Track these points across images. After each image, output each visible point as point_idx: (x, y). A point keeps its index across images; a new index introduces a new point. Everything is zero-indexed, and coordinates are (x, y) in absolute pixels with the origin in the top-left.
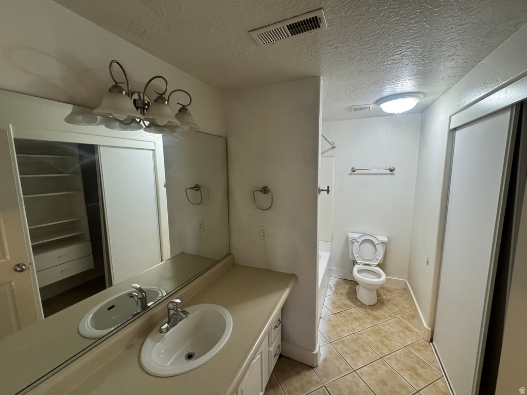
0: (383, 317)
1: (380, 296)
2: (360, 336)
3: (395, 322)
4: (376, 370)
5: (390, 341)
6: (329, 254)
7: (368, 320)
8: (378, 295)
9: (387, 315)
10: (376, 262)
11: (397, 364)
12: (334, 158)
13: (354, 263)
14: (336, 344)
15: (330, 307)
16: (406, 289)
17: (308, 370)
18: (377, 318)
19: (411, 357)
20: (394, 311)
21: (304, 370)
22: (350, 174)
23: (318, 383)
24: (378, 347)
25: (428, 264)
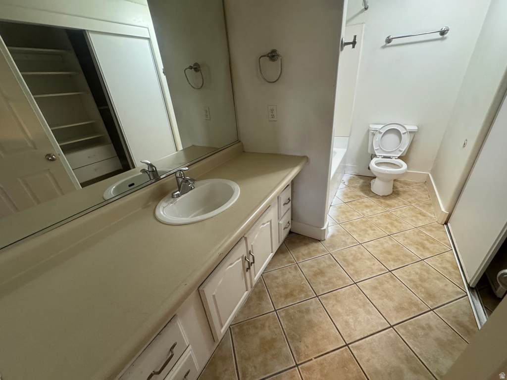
0: (396, 205)
1: (396, 188)
2: (369, 219)
3: (409, 209)
4: (382, 244)
5: (401, 223)
6: (346, 150)
7: (379, 208)
8: (394, 187)
9: (401, 203)
10: (398, 154)
11: (404, 240)
12: (364, 25)
13: (373, 156)
14: (344, 225)
15: (341, 198)
16: (427, 182)
17: (315, 242)
18: (390, 206)
19: (421, 236)
20: (409, 200)
21: (311, 242)
22: (384, 47)
23: (324, 251)
24: (386, 228)
25: (464, 146)
